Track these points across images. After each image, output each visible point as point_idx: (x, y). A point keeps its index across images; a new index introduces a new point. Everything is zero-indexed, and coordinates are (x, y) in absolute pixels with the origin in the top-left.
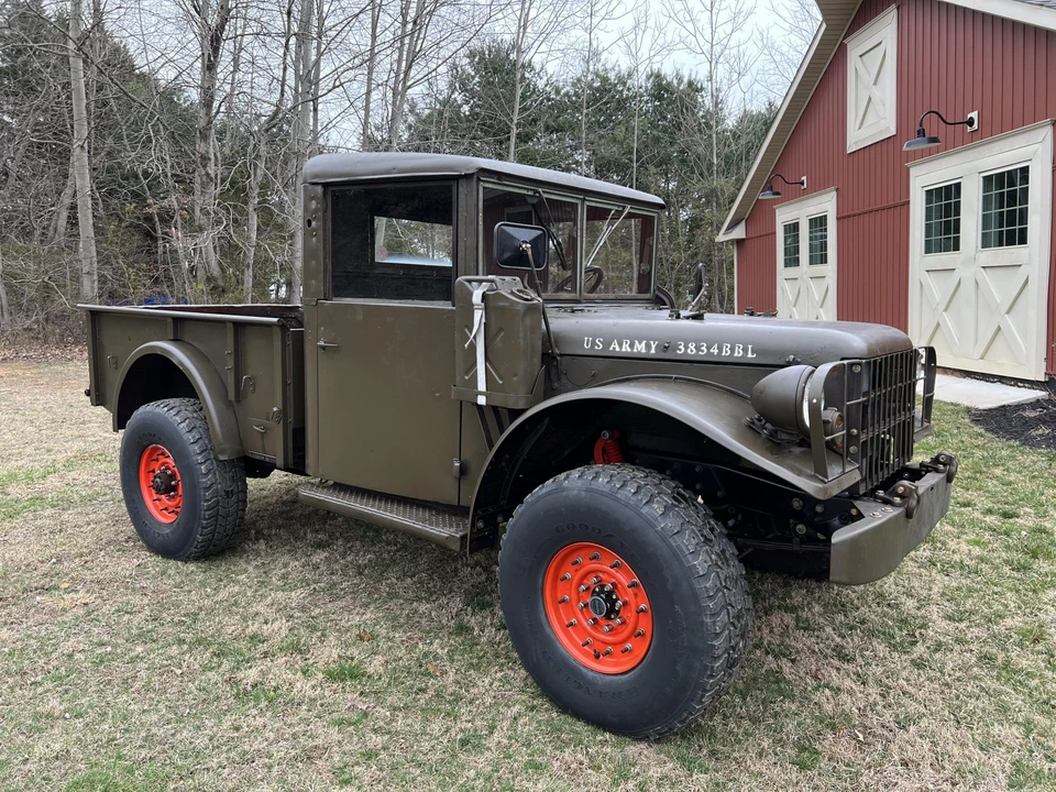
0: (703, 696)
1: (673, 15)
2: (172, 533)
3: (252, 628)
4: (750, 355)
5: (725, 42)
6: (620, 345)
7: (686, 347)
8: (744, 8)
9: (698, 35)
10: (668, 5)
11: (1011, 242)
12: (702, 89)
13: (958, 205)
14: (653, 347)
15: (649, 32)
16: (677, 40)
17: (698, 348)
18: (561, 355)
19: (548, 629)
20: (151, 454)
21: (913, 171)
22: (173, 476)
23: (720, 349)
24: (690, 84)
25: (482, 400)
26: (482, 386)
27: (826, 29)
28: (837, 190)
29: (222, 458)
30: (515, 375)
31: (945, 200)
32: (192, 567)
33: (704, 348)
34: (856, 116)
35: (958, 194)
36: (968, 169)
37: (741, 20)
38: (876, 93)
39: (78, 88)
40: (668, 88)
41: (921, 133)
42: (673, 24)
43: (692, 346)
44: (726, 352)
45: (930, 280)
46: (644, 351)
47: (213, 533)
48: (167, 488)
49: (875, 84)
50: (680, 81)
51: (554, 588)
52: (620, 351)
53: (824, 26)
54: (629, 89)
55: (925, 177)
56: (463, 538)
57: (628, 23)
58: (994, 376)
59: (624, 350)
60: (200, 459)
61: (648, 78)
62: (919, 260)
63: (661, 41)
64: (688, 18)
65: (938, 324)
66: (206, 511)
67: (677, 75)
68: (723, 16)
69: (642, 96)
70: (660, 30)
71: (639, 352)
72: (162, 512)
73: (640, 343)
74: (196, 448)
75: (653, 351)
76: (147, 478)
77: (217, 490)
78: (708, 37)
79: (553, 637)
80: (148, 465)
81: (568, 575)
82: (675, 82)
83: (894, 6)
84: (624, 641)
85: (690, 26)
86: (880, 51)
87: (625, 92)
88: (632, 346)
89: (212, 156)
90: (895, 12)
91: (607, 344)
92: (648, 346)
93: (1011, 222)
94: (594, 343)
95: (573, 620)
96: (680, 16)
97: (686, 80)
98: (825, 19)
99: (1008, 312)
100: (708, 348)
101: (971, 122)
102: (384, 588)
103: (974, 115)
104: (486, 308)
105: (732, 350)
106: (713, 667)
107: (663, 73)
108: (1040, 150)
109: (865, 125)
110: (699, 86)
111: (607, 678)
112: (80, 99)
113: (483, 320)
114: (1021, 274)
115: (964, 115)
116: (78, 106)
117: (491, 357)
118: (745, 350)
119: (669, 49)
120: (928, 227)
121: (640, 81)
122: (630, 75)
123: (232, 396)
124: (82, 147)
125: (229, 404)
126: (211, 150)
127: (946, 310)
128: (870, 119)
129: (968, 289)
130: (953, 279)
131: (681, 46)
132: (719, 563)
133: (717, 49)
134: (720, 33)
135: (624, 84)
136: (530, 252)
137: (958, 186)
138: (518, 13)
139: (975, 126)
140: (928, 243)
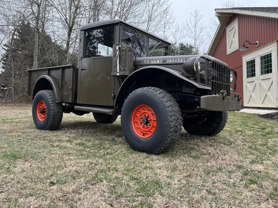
0: (168, 139)
1: (185, 29)
2: (43, 123)
3: (59, 138)
4: (184, 61)
5: (199, 35)
6: (153, 62)
7: (169, 61)
8: (203, 27)
9: (192, 34)
10: (184, 26)
11: (268, 73)
12: (193, 47)
13: (254, 65)
14: (161, 61)
15: (179, 33)
16: (186, 34)
17: (172, 61)
18: (139, 65)
19: (132, 129)
20: (40, 104)
21: (243, 58)
22: (45, 109)
23: (177, 60)
24: (190, 46)
25: (118, 74)
26: (118, 71)
27: (221, 25)
29: (57, 102)
30: (126, 67)
31: (251, 64)
32: (47, 131)
33: (173, 61)
34: (229, 45)
35: (254, 62)
36: (256, 56)
37: (202, 30)
38: (233, 39)
39: (36, 41)
40: (185, 47)
41: (244, 46)
42: (185, 31)
43: (170, 60)
44: (179, 61)
45: (248, 85)
46: (159, 62)
47: (53, 122)
48: (43, 112)
49: (233, 37)
50: (188, 45)
51: (134, 119)
52: (153, 63)
53: (220, 24)
54: (175, 47)
55: (246, 59)
56: (113, 112)
57: (174, 30)
58: (265, 108)
59: (154, 63)
60: (51, 102)
61: (179, 45)
62: (246, 80)
63: (182, 35)
64: (189, 29)
65: (251, 96)
66: (52, 116)
67: (187, 44)
68: (198, 29)
69: (178, 49)
70: (182, 32)
71: (158, 63)
72: (41, 119)
73: (158, 61)
74: (51, 100)
75: (161, 62)
76: (38, 110)
77: (55, 111)
78: (194, 34)
79: (133, 131)
80: (39, 107)
81: (138, 116)
82: (186, 46)
83: (237, 18)
84: (150, 130)
85: (189, 31)
86: (234, 29)
87: (174, 48)
88: (156, 62)
89: (68, 57)
90: (237, 19)
91: (150, 61)
92: (160, 61)
93: (268, 68)
94: (147, 62)
95: (139, 127)
96: (187, 29)
97: (189, 45)
98: (221, 23)
99: (268, 91)
100: (174, 60)
101: (257, 44)
102: (95, 135)
103: (258, 42)
104: (120, 51)
105: (180, 60)
106: (170, 130)
107: (183, 43)
108: (274, 49)
109: (231, 48)
110: (192, 47)
111: (146, 139)
112: (36, 43)
113: (119, 54)
114: (271, 81)
115: (255, 42)
116: (36, 45)
117: (120, 63)
118: (183, 60)
119: (184, 37)
120: (247, 71)
121: (177, 45)
122: (175, 44)
123: (60, 86)
124: (36, 55)
125: (60, 89)
126: (68, 56)
127: (253, 92)
128: (232, 46)
129: (258, 86)
130: (254, 84)
131: (187, 36)
132: (173, 105)
133: (196, 37)
134: (197, 33)
135: (173, 46)
136: (131, 38)
137: (254, 60)
138: (146, 28)
139: (258, 45)
140: (248, 75)
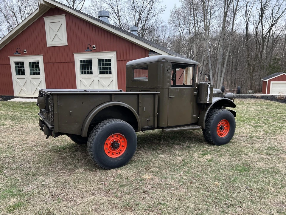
11: (107, 73)
13: (91, 64)
21: (75, 55)
25: (208, 102)
27: (38, 12)
28: (43, 55)
31: (87, 63)
34: (51, 38)
36: (93, 57)
41: (88, 48)
45: (83, 80)
49: (58, 31)
62: (79, 75)
84: (224, 132)
90: (65, 16)
93: (106, 69)
95: (218, 132)
99: (108, 87)
103: (95, 46)
108: (113, 56)
109: (54, 41)
114: (111, 80)
120: (81, 68)
127: (89, 86)
130: (92, 80)
137: (91, 60)
139: (95, 48)
140: (82, 72)
